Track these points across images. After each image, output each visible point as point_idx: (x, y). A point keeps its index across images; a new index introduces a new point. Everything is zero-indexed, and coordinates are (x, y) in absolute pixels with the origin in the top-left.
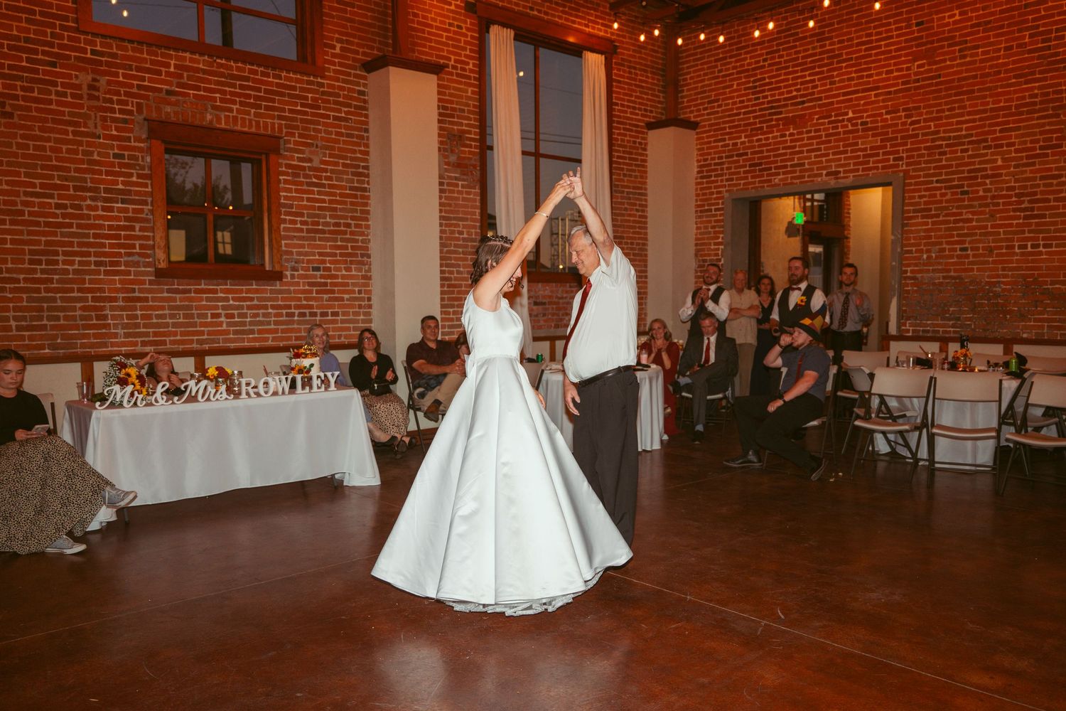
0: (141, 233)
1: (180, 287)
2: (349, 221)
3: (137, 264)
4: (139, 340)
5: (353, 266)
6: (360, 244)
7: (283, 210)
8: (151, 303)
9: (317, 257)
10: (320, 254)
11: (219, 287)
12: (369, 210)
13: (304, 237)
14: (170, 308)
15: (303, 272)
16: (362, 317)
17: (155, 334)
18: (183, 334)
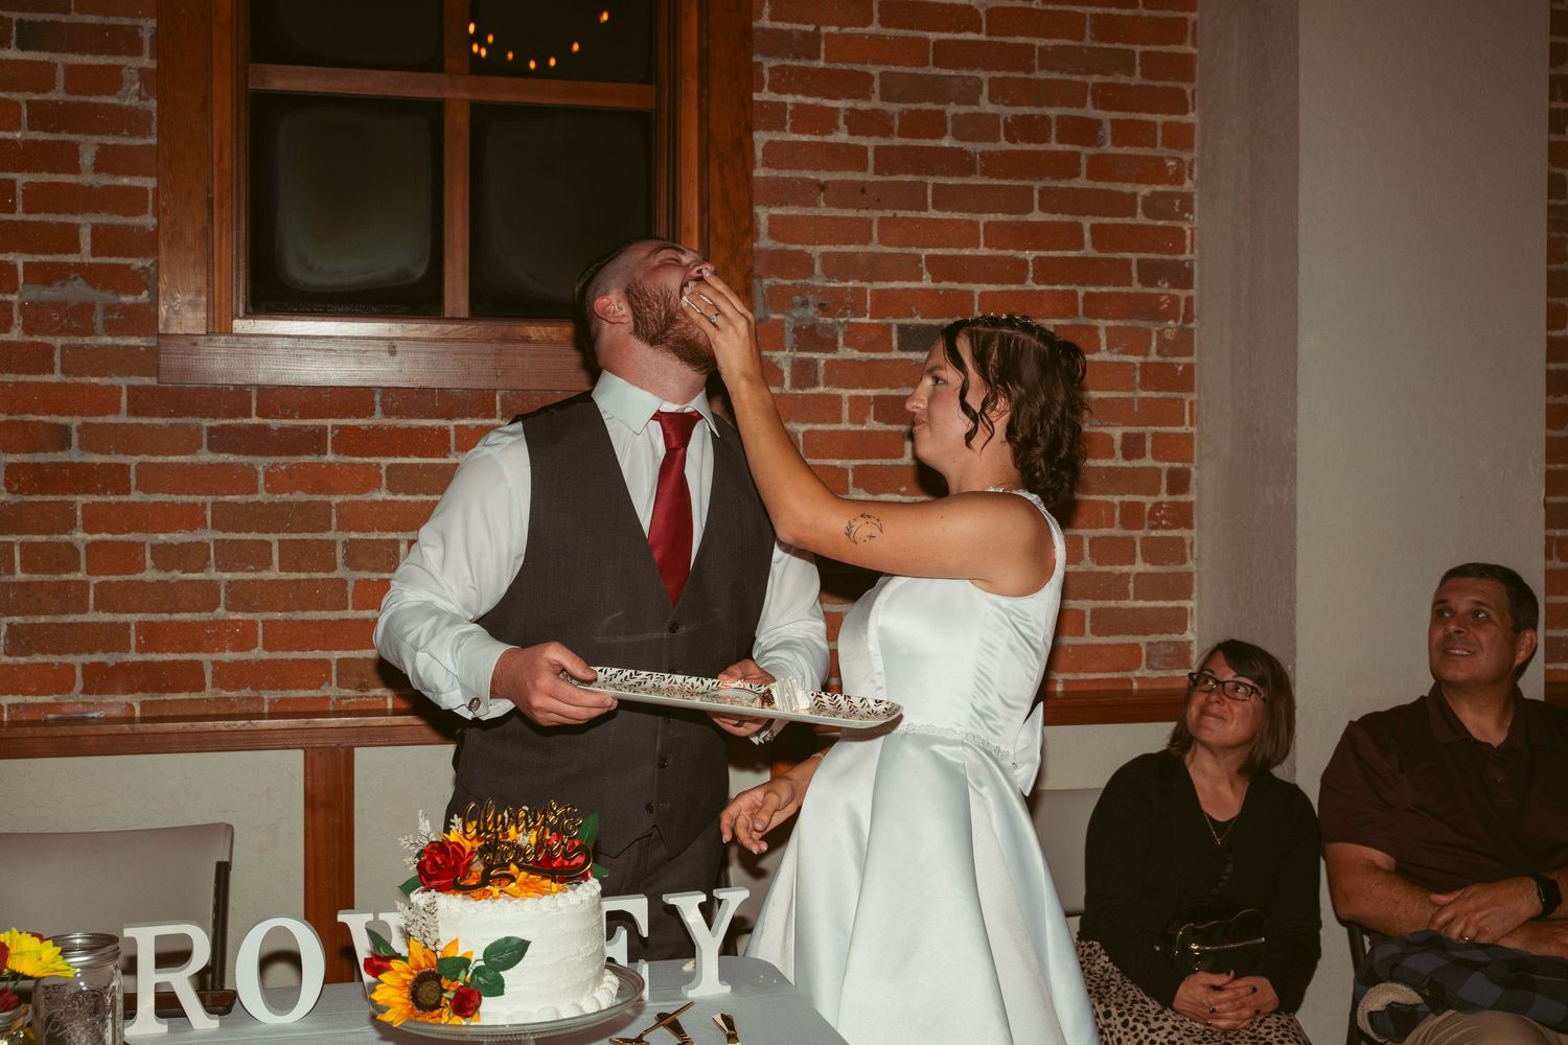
0: (105, 180)
1: (274, 423)
2: (1090, 111)
3: (79, 318)
4: (78, 660)
5: (1101, 323)
6: (1141, 219)
7: (773, 63)
8: (136, 496)
9: (927, 283)
10: (942, 268)
11: (451, 424)
12: (1189, 57)
13: (863, 188)
14: (227, 517)
15: (855, 354)
16: (1140, 566)
17: (153, 637)
18: (277, 636)
